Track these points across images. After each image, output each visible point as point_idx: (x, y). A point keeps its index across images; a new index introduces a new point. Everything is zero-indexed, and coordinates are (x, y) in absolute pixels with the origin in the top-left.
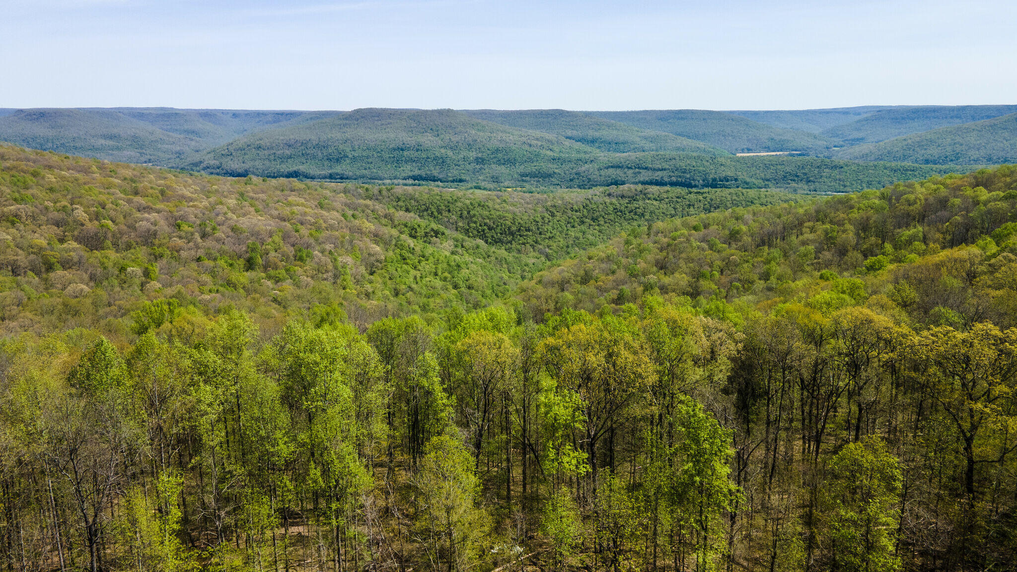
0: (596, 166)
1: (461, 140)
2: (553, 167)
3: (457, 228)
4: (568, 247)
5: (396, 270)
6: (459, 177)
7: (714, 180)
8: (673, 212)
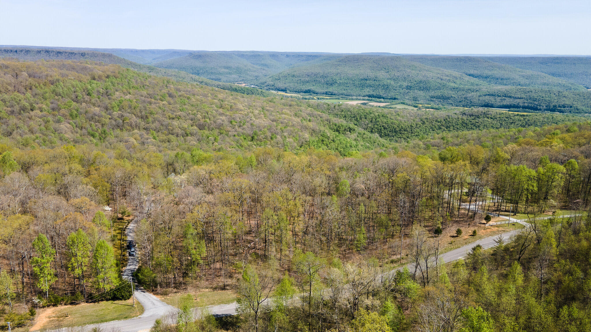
0: (478, 94)
1: (401, 75)
3: (366, 127)
6: (394, 97)
7: (555, 106)
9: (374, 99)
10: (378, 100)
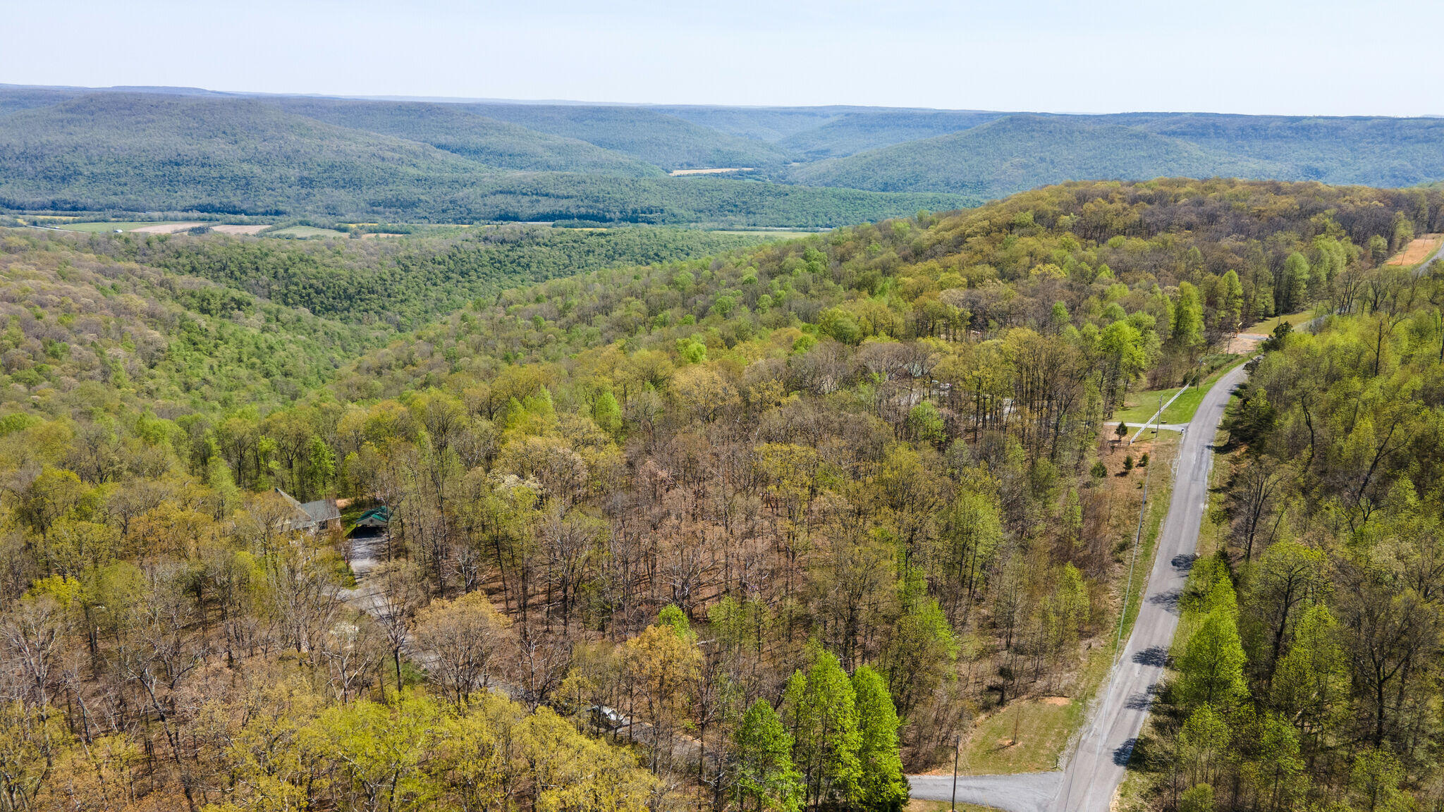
0: (479, 191)
1: (274, 150)
2: (417, 192)
3: (270, 293)
4: (426, 312)
5: (185, 360)
6: (274, 208)
7: (635, 211)
8: (567, 262)
9: (218, 216)
10: (232, 217)
